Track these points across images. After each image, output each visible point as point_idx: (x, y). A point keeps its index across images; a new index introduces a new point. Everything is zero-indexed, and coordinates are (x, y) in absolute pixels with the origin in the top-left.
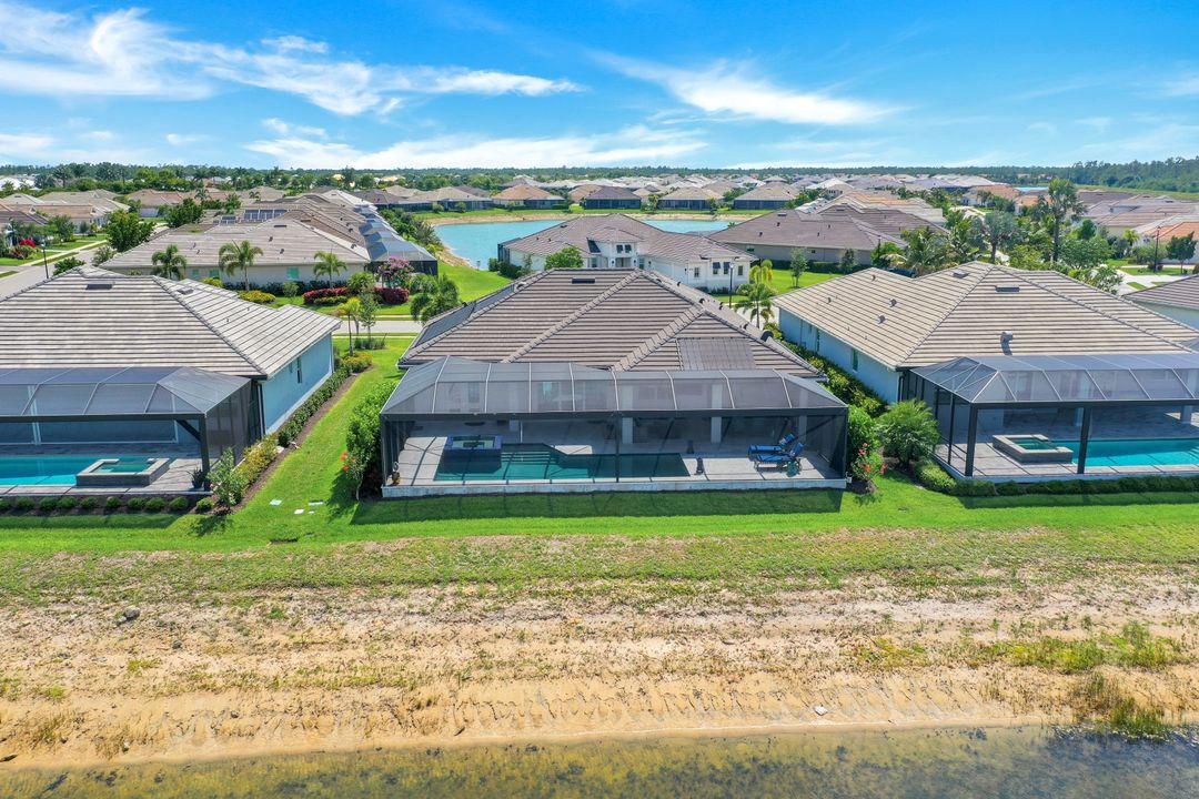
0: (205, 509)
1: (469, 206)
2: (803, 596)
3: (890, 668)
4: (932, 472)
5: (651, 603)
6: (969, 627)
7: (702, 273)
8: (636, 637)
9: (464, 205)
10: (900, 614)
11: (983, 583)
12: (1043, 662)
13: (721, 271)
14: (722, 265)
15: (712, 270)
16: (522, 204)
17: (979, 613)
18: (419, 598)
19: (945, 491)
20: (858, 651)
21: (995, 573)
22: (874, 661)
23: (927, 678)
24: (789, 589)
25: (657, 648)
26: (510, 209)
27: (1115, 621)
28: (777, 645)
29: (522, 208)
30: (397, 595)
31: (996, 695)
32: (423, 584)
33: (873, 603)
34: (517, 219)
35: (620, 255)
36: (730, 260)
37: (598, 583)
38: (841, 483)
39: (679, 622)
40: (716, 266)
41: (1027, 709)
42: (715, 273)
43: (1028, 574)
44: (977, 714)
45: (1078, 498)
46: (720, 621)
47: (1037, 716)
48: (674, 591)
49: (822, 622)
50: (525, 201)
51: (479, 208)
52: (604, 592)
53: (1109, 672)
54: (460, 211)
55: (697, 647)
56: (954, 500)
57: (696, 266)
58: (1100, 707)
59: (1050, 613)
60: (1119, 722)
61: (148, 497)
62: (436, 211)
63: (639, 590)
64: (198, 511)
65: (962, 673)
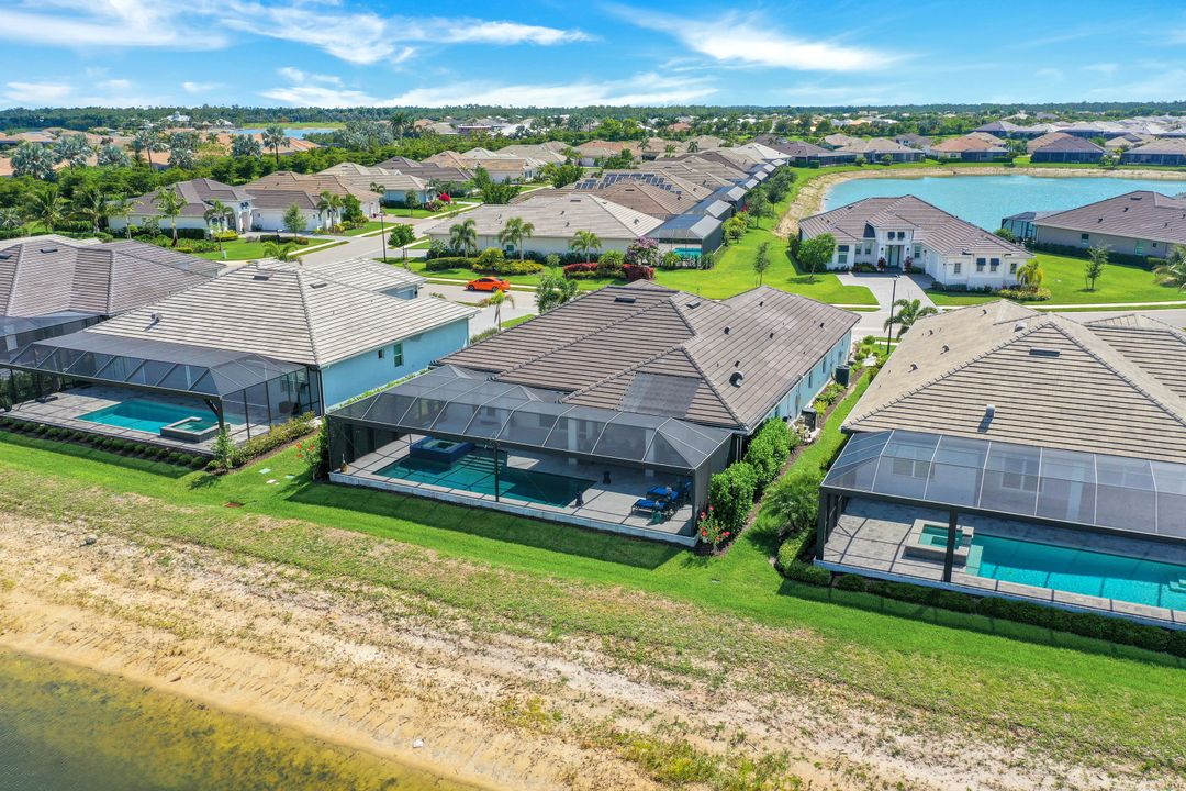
0: (212, 468)
1: (898, 158)
5: (399, 616)
6: (625, 710)
7: (964, 268)
8: (361, 642)
9: (890, 158)
13: (987, 267)
14: (988, 261)
15: (975, 267)
16: (959, 156)
18: (256, 571)
20: (508, 703)
25: (365, 656)
26: (944, 161)
29: (958, 161)
30: (244, 565)
31: (571, 778)
32: (266, 560)
34: (948, 173)
35: (890, 243)
36: (999, 257)
39: (403, 638)
40: (981, 262)
42: (980, 270)
50: (963, 153)
51: (908, 160)
54: (886, 163)
55: (393, 663)
57: (958, 261)
61: (194, 454)
62: (859, 164)
64: (207, 470)
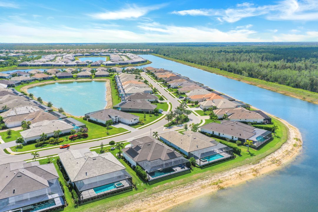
2: (194, 183)
3: (204, 188)
4: (197, 165)
5: (184, 187)
6: (208, 183)
7: (132, 121)
8: (185, 191)
10: (202, 183)
11: (207, 178)
12: (214, 184)
14: (135, 119)
17: (208, 181)
18: (165, 192)
19: (198, 167)
20: (201, 187)
21: (207, 177)
22: (203, 187)
23: (207, 188)
24: (193, 183)
25: (187, 191)
27: (217, 179)
28: (195, 188)
30: (163, 192)
31: (212, 188)
32: (164, 190)
33: (200, 182)
35: (115, 118)
37: (178, 186)
38: (189, 169)
39: (187, 188)
41: (215, 189)
42: (134, 121)
43: (210, 176)
44: (212, 190)
45: (210, 166)
46: (190, 187)
47: (216, 189)
48: (185, 185)
49: (197, 185)
50: (43, 78)
52: (179, 187)
53: (219, 184)
55: (190, 190)
56: (200, 168)
58: (219, 187)
59: (213, 180)
60: (221, 188)
62: (22, 84)
63: (182, 186)
65: (209, 187)
